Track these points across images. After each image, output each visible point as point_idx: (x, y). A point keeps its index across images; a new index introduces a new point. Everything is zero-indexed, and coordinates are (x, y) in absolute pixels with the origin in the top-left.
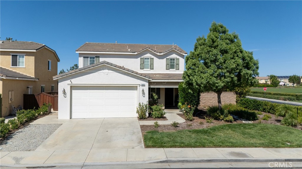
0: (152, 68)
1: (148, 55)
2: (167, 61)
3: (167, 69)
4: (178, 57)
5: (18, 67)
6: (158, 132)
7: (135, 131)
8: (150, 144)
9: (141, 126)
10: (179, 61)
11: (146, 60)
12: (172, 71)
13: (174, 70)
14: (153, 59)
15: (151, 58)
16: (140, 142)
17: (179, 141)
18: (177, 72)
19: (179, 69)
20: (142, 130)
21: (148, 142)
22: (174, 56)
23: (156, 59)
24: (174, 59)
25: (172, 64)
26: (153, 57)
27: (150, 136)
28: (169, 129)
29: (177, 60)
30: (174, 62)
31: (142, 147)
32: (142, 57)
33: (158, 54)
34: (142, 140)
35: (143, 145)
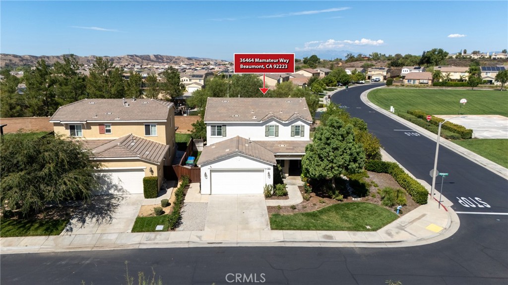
0: (277, 136)
1: (273, 123)
2: (292, 128)
3: (291, 136)
4: (303, 124)
5: (151, 135)
6: (280, 215)
7: (264, 213)
8: (274, 227)
9: (267, 207)
10: (304, 128)
11: (271, 128)
12: (297, 138)
13: (299, 136)
14: (278, 126)
15: (276, 126)
16: (267, 225)
17: (293, 224)
18: (302, 139)
19: (303, 136)
20: (269, 212)
21: (273, 225)
22: (299, 123)
23: (280, 126)
24: (299, 126)
25: (297, 132)
26: (278, 124)
27: (274, 219)
28: (288, 211)
29: (302, 127)
30: (299, 129)
31: (269, 230)
32: (267, 125)
33: (283, 122)
34: (269, 223)
35: (269, 227)
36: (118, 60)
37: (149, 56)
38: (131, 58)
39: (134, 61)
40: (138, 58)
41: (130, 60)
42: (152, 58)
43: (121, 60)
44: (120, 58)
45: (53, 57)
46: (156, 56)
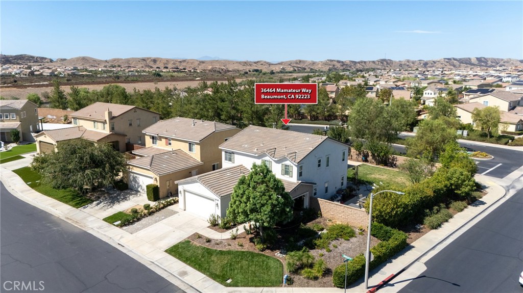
1: (268, 158)
2: (282, 166)
3: (282, 175)
4: (292, 164)
5: (192, 152)
9: (195, 233)
11: (266, 162)
12: (286, 178)
13: (288, 176)
14: (271, 162)
16: (169, 246)
18: (290, 179)
19: (292, 177)
20: (188, 237)
23: (273, 162)
24: (288, 166)
25: (287, 171)
27: (180, 244)
28: (199, 242)
29: (291, 168)
31: (163, 250)
32: (263, 159)
34: (173, 245)
35: (167, 249)
36: (432, 64)
37: (470, 59)
38: (447, 62)
39: (450, 65)
40: (455, 61)
41: (446, 63)
42: (474, 61)
43: (436, 64)
44: (435, 62)
45: (370, 62)
46: (479, 59)
